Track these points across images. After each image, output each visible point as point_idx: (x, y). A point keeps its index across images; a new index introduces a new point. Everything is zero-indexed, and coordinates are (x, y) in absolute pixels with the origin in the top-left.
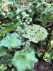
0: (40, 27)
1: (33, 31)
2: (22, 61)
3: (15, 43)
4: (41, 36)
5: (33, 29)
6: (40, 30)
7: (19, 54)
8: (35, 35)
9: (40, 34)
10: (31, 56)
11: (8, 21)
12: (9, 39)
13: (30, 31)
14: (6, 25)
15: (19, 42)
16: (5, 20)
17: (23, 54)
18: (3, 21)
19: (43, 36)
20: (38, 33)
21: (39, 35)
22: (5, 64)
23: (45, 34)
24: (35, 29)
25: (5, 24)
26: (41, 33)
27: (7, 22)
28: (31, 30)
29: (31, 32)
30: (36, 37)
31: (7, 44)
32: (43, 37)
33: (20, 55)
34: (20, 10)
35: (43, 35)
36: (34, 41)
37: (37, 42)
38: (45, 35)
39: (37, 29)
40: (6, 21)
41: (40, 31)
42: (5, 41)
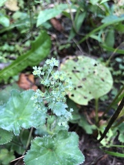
0: (96, 65)
1: (78, 74)
2: (47, 158)
3: (32, 117)
4: (96, 87)
5: (77, 69)
6: (94, 72)
7: (40, 144)
8: (82, 85)
9: (94, 83)
10: (68, 146)
11: (16, 36)
12: (16, 106)
13: (71, 73)
14: (12, 48)
15: (40, 115)
16: (10, 36)
17: (51, 143)
18: (5, 36)
19: (101, 87)
20: (90, 81)
21: (92, 86)
22: (9, 150)
23: (107, 83)
24: (84, 69)
25: (10, 45)
26: (97, 80)
27: (14, 39)
28: (73, 71)
29: (73, 77)
30: (85, 91)
31: (11, 119)
32: (100, 90)
33: (43, 146)
34: (46, 16)
35: (102, 85)
36: (80, 100)
37: (85, 103)
38: (107, 85)
39: (87, 71)
40: (13, 37)
41: (96, 74)
42: (7, 111)
